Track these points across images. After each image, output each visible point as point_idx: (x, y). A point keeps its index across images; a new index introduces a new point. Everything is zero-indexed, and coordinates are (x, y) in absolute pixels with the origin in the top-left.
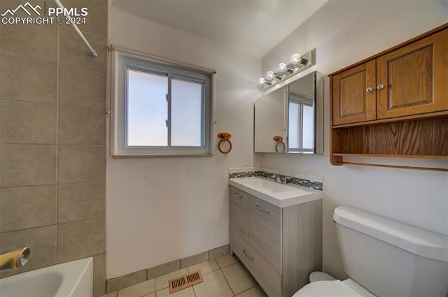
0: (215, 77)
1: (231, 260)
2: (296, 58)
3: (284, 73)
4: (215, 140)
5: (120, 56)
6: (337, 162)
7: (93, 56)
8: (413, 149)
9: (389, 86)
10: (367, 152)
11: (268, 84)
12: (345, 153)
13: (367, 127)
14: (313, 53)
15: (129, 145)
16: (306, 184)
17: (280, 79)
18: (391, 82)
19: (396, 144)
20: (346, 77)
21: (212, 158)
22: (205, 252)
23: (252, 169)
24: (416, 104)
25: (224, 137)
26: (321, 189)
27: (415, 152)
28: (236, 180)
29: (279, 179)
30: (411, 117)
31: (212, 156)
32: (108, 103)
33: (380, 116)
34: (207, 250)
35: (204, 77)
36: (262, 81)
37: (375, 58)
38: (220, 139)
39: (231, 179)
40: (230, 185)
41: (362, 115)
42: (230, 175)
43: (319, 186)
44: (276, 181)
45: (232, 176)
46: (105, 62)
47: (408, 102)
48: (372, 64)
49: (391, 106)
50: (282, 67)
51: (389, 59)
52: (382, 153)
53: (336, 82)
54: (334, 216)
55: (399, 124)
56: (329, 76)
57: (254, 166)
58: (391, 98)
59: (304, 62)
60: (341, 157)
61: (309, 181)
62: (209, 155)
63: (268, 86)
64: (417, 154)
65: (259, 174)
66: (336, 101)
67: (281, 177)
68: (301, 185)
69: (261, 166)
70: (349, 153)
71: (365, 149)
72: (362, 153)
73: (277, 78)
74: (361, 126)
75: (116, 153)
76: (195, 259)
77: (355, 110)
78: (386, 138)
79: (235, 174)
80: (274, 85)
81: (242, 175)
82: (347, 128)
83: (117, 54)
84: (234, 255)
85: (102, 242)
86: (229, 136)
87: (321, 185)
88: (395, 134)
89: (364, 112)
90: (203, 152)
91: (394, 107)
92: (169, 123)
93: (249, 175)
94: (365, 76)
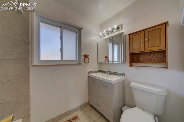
0: (82, 30)
1: (90, 108)
2: (115, 27)
3: (110, 32)
4: (82, 58)
5: (36, 15)
6: (131, 66)
7: (21, 13)
8: (154, 61)
9: (149, 40)
10: (141, 62)
11: (103, 35)
12: (133, 62)
13: (141, 53)
14: (122, 25)
15: (41, 60)
16: (119, 74)
17: (108, 34)
18: (149, 39)
19: (149, 60)
20: (135, 36)
21: (82, 65)
22: (79, 106)
23: (97, 70)
24: (156, 46)
25: (86, 56)
26: (125, 76)
27: (155, 62)
28: (91, 74)
29: (108, 73)
30: (154, 51)
31: (81, 64)
32: (30, 38)
33: (146, 50)
34: (80, 105)
35: (77, 30)
36: (101, 34)
37: (144, 30)
38: (85, 57)
39: (89, 74)
40: (89, 77)
41: (140, 49)
42: (88, 72)
43: (124, 75)
44: (108, 74)
45: (89, 73)
46: (29, 17)
47: (154, 46)
48: (143, 32)
49: (149, 47)
50: (110, 29)
51: (148, 31)
52: (145, 62)
53: (131, 37)
54: (131, 85)
55: (151, 53)
56: (128, 34)
57: (98, 68)
58: (149, 44)
59: (118, 28)
60: (132, 64)
61: (120, 73)
62: (80, 64)
63: (103, 36)
64: (156, 63)
65: (100, 71)
66: (131, 44)
67: (109, 72)
68: (117, 75)
69: (100, 68)
70: (135, 62)
71: (140, 61)
72: (139, 62)
73: (107, 33)
74: (139, 53)
75: (35, 64)
76: (75, 110)
77: (137, 48)
78: (147, 57)
79: (90, 72)
80: (105, 36)
81: (93, 72)
82: (134, 54)
83: (35, 14)
84: (91, 105)
85: (28, 109)
86: (88, 56)
87: (125, 74)
88: (149, 56)
89: (141, 48)
90: (77, 63)
91: (150, 47)
92: (61, 50)
93: (96, 72)
94: (141, 35)
